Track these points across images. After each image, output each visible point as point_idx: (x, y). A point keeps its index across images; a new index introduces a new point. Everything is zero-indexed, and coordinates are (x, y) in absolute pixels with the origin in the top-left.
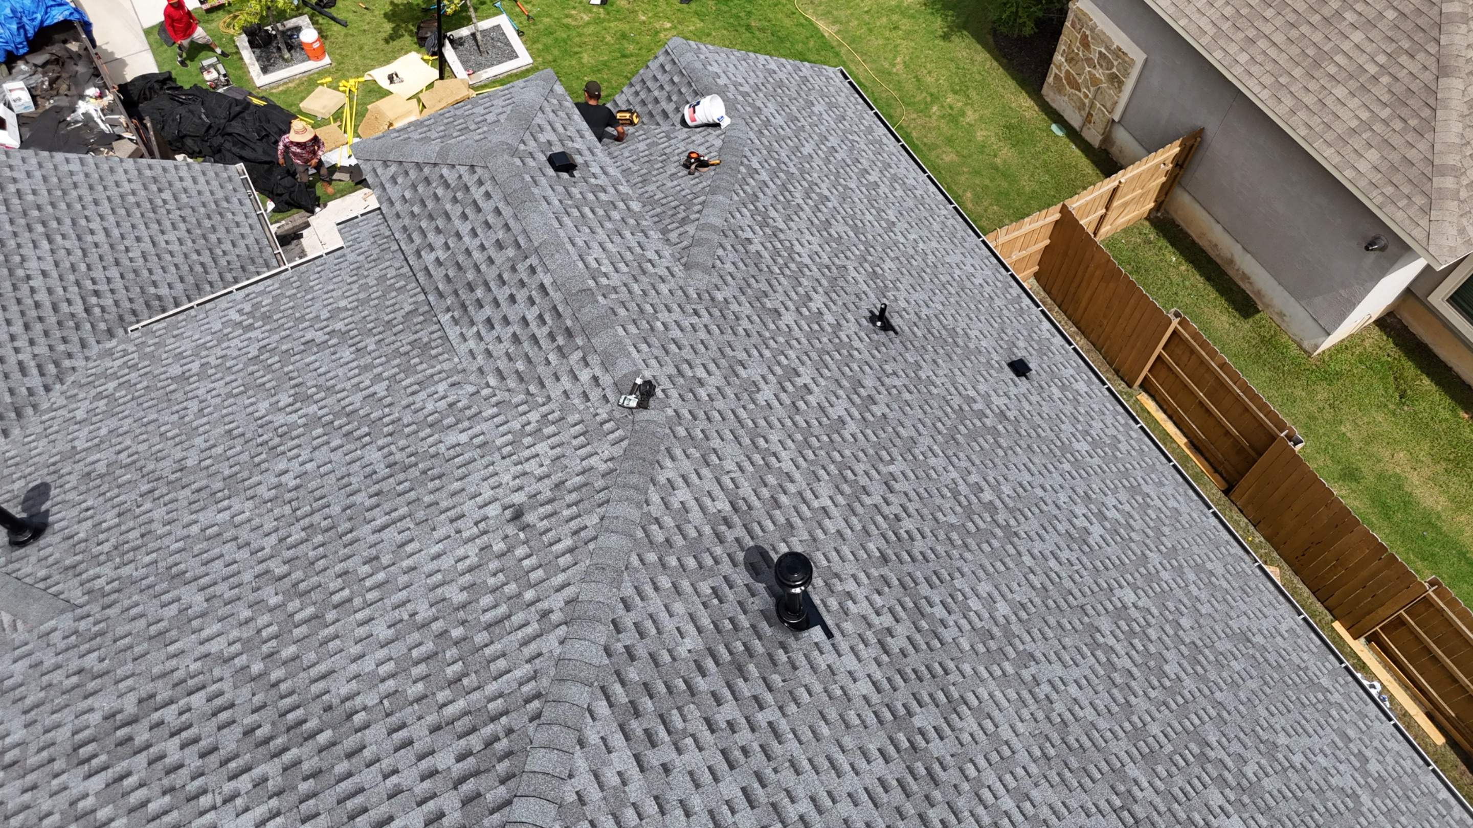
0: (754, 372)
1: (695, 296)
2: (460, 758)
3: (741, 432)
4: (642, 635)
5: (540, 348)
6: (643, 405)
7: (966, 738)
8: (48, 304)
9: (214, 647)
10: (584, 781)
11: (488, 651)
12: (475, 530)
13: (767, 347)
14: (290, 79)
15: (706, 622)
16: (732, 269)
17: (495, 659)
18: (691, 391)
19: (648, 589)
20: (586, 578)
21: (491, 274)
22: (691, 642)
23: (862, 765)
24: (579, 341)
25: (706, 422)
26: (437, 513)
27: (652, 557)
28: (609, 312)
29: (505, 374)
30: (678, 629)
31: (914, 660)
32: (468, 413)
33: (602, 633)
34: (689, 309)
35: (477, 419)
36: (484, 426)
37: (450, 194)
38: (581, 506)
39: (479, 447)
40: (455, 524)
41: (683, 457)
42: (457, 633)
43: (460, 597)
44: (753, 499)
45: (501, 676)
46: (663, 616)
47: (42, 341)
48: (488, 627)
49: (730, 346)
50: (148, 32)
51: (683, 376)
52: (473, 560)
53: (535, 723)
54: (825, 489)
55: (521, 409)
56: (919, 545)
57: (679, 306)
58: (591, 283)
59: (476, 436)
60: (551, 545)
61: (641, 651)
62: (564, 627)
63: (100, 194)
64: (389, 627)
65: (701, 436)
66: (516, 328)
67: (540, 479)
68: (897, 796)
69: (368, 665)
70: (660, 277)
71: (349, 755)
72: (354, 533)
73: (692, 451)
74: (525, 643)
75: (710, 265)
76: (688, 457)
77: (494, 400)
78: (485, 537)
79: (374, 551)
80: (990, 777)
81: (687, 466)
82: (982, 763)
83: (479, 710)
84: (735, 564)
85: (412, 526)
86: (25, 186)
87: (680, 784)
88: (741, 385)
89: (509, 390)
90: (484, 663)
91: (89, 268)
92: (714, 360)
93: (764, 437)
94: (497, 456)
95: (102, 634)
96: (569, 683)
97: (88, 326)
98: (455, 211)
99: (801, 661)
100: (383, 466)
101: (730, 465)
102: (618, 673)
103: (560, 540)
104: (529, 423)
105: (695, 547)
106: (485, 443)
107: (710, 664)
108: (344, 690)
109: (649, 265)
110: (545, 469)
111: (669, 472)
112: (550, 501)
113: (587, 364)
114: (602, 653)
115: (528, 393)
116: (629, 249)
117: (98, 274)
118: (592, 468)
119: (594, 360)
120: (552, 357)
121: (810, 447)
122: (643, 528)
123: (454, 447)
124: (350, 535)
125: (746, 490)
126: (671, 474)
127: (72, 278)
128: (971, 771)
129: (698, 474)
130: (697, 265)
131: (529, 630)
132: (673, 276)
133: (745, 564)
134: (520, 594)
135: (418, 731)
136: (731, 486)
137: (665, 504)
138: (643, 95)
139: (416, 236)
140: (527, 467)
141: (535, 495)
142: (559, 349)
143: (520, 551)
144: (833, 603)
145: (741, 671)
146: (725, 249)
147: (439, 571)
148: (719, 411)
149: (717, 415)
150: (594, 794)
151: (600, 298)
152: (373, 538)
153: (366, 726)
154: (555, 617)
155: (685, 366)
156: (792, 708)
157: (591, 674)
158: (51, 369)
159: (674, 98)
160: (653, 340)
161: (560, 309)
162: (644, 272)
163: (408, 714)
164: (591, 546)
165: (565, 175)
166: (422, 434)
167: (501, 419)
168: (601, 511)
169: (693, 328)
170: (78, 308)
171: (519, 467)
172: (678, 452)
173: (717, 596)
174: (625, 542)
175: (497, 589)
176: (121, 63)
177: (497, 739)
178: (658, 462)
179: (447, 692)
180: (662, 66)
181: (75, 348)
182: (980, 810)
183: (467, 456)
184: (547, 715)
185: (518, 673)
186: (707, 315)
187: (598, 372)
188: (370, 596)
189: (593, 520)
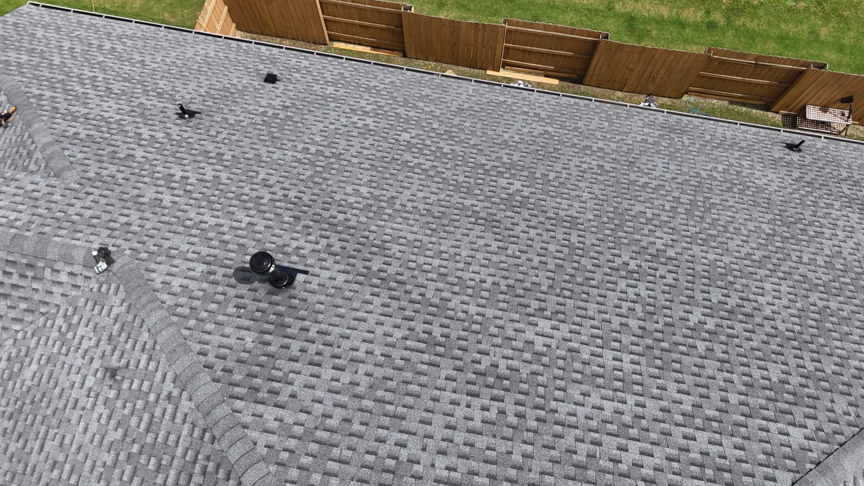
0: (149, 194)
1: (78, 186)
3: (174, 228)
4: (224, 358)
5: (23, 287)
6: (110, 262)
7: (399, 255)
10: (263, 439)
11: (159, 440)
12: (91, 399)
13: (144, 177)
15: (247, 323)
16: (83, 155)
17: (167, 439)
18: (128, 232)
19: (206, 337)
20: (170, 362)
22: (249, 338)
23: (370, 307)
24: (41, 264)
25: (152, 240)
26: (62, 412)
27: (192, 323)
28: (40, 235)
29: (20, 317)
30: (238, 339)
31: (350, 246)
32: (22, 354)
33: (205, 376)
34: (82, 195)
35: (30, 352)
36: (39, 351)
38: (132, 336)
39: (48, 363)
40: (78, 408)
41: (158, 266)
42: (135, 449)
43: (119, 434)
44: (212, 251)
45: (178, 442)
46: (225, 340)
48: (148, 430)
49: (124, 193)
51: (116, 230)
52: (106, 413)
53: (216, 442)
54: (241, 215)
55: (49, 324)
56: (306, 198)
57: (75, 198)
58: (13, 231)
59: (40, 360)
60: (137, 367)
61: (230, 364)
62: (184, 393)
64: (99, 482)
65: (156, 248)
67: (97, 345)
68: (395, 304)
70: (48, 193)
72: (30, 465)
73: (159, 259)
74: (174, 417)
75: (68, 163)
76: (160, 263)
77: (29, 335)
78: (100, 397)
79: (50, 461)
80: (422, 260)
81: (164, 268)
82: (413, 257)
83: (184, 465)
84: (234, 287)
85: (56, 431)
87: (305, 395)
88: (150, 207)
89: (31, 323)
90: (164, 446)
92: (123, 208)
93: (188, 219)
94: (62, 358)
96: (213, 411)
99: (305, 295)
100: (7, 422)
101: (185, 247)
102: (231, 384)
103: (139, 361)
104: (61, 327)
105: (207, 298)
106: (49, 358)
107: (268, 337)
109: (35, 193)
110: (94, 339)
111: (158, 279)
112: (114, 350)
113: (58, 271)
114: (213, 384)
115: (43, 314)
116: (15, 195)
118: (118, 315)
119: (59, 266)
120: (35, 285)
121: (214, 203)
122: (173, 315)
123: (34, 376)
124: (28, 469)
125: (205, 251)
126: (161, 279)
128: (412, 265)
129: (174, 266)
130: (62, 170)
131: (169, 411)
132: (55, 187)
133: (239, 282)
134: (147, 403)
136: (196, 256)
137: (173, 294)
140: (84, 346)
141: (104, 355)
142: (34, 278)
143: (125, 385)
144: (294, 258)
145: (284, 326)
146: (68, 149)
147: (94, 435)
148: (152, 229)
149: (153, 231)
150: (273, 439)
151: (27, 234)
152: (42, 457)
154: (175, 393)
155: (112, 224)
156: (321, 317)
157: (219, 397)
160: (80, 227)
161: (11, 258)
162: (36, 199)
164: (158, 347)
166: (10, 388)
167: (43, 339)
168: (145, 327)
169: (95, 202)
171: (80, 351)
172: (153, 266)
173: (241, 308)
174: (171, 330)
175: (133, 411)
177: (206, 467)
178: (148, 280)
179: (160, 476)
182: (430, 275)
183: (46, 373)
184: (217, 433)
185: (185, 433)
186: (96, 190)
187: (69, 269)
189: (145, 335)
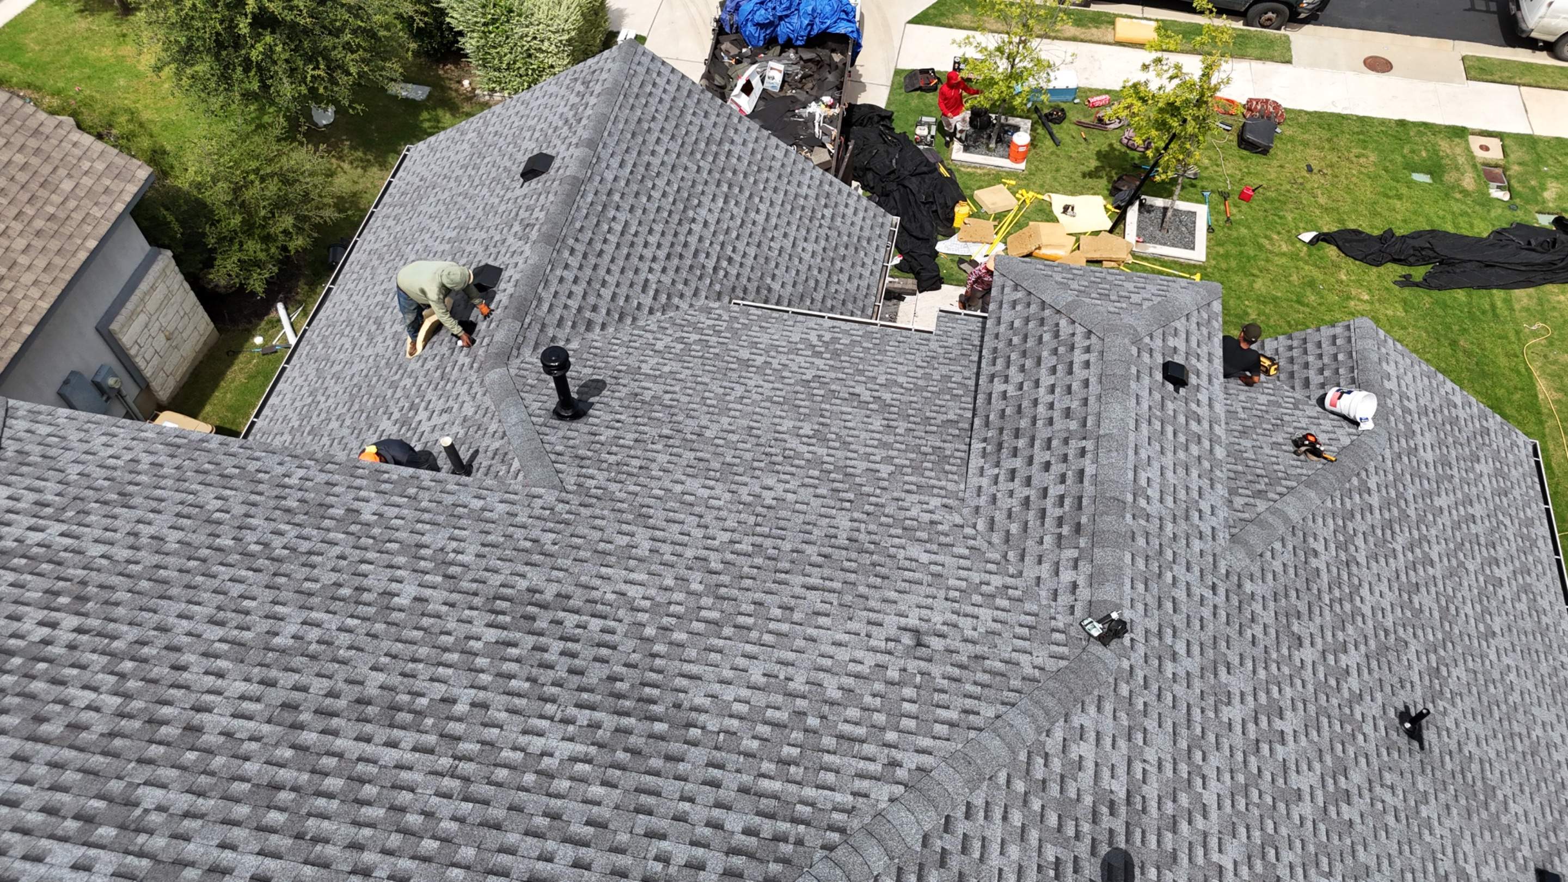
0: (1236, 683)
1: (1224, 571)
2: (747, 832)
3: (1184, 732)
4: (965, 850)
5: (1043, 524)
6: (1104, 639)
8: (693, 248)
9: (632, 591)
11: (827, 758)
12: (883, 644)
13: (1266, 668)
14: (981, 166)
16: (1279, 569)
17: (828, 769)
18: (1160, 658)
19: (997, 813)
20: (948, 759)
21: (1043, 432)
24: (1083, 542)
25: (1154, 698)
26: (862, 606)
27: (1020, 786)
28: (1129, 534)
29: (996, 527)
30: (1000, 870)
32: (943, 539)
33: (931, 820)
34: (1209, 580)
35: (946, 549)
36: (948, 560)
37: (1054, 344)
38: (986, 691)
39: (932, 575)
40: (870, 627)
41: (1110, 716)
42: (813, 722)
43: (833, 693)
44: (1153, 804)
45: (823, 788)
46: (995, 848)
47: (671, 273)
48: (840, 737)
49: (1228, 642)
50: (898, 72)
51: (1161, 639)
52: (864, 669)
53: (826, 853)
54: (1234, 850)
55: (991, 567)
57: (1202, 571)
58: (1130, 498)
59: (936, 564)
60: (938, 706)
61: (955, 862)
62: (902, 788)
63: (782, 187)
64: (764, 675)
65: (1141, 707)
66: (1033, 493)
67: (966, 640)
69: (729, 694)
70: (1201, 533)
71: (669, 758)
72: (788, 576)
73: (1122, 715)
74: (861, 776)
75: (1259, 551)
76: (1115, 718)
77: (971, 543)
78: (887, 657)
79: (793, 602)
81: (1108, 726)
83: (788, 803)
84: (1093, 853)
85: (835, 603)
86: (736, 150)
88: (1213, 687)
89: (990, 543)
90: (817, 766)
91: (737, 238)
92: (1201, 644)
93: (1204, 753)
94: (942, 594)
95: (567, 523)
96: (875, 841)
97: (708, 281)
98: (1048, 360)
100: (845, 536)
101: (1151, 754)
102: (921, 867)
103: (948, 708)
104: (988, 584)
105: (1066, 807)
106: (940, 576)
108: (700, 701)
109: (1197, 514)
110: (976, 634)
111: (1087, 719)
112: (961, 667)
113: (1075, 567)
114: (919, 837)
115: (1005, 556)
116: (1187, 488)
117: (741, 246)
118: (1018, 664)
119: (1085, 567)
120: (1048, 539)
121: (1247, 796)
122: (1029, 752)
123: (911, 560)
124: (783, 575)
125: (1151, 791)
126: (1087, 723)
127: (721, 238)
129: (1114, 741)
130: (1245, 544)
131: (873, 768)
132: (1214, 539)
133: (1104, 860)
134: (883, 729)
135: (731, 781)
136: (1139, 776)
137: (1064, 746)
138: (1295, 353)
139: (1000, 362)
140: (962, 621)
141: (952, 652)
142: (1060, 536)
143: (908, 692)
146: (1284, 546)
147: (832, 657)
148: (1174, 697)
149: (1170, 698)
151: (1129, 517)
152: (799, 591)
153: (695, 744)
154: (901, 773)
155: (1169, 631)
157: (898, 849)
158: (663, 298)
159: (1327, 373)
160: (1154, 587)
161: (1085, 502)
162: (1187, 518)
163: (733, 760)
164: (972, 734)
165: (1170, 387)
166: (893, 531)
167: (966, 563)
168: (1003, 709)
169: (1202, 600)
170: (711, 264)
171: (955, 616)
172: (1108, 707)
173: (1056, 870)
174: (1004, 752)
175: (868, 710)
176: (862, 87)
177: (785, 840)
178: (1083, 703)
179: (773, 766)
180: (1334, 338)
181: (689, 292)
183: (917, 576)
184: (840, 853)
185: (838, 797)
186: (1224, 598)
187: (1081, 581)
188: (767, 638)
189: (989, 712)
